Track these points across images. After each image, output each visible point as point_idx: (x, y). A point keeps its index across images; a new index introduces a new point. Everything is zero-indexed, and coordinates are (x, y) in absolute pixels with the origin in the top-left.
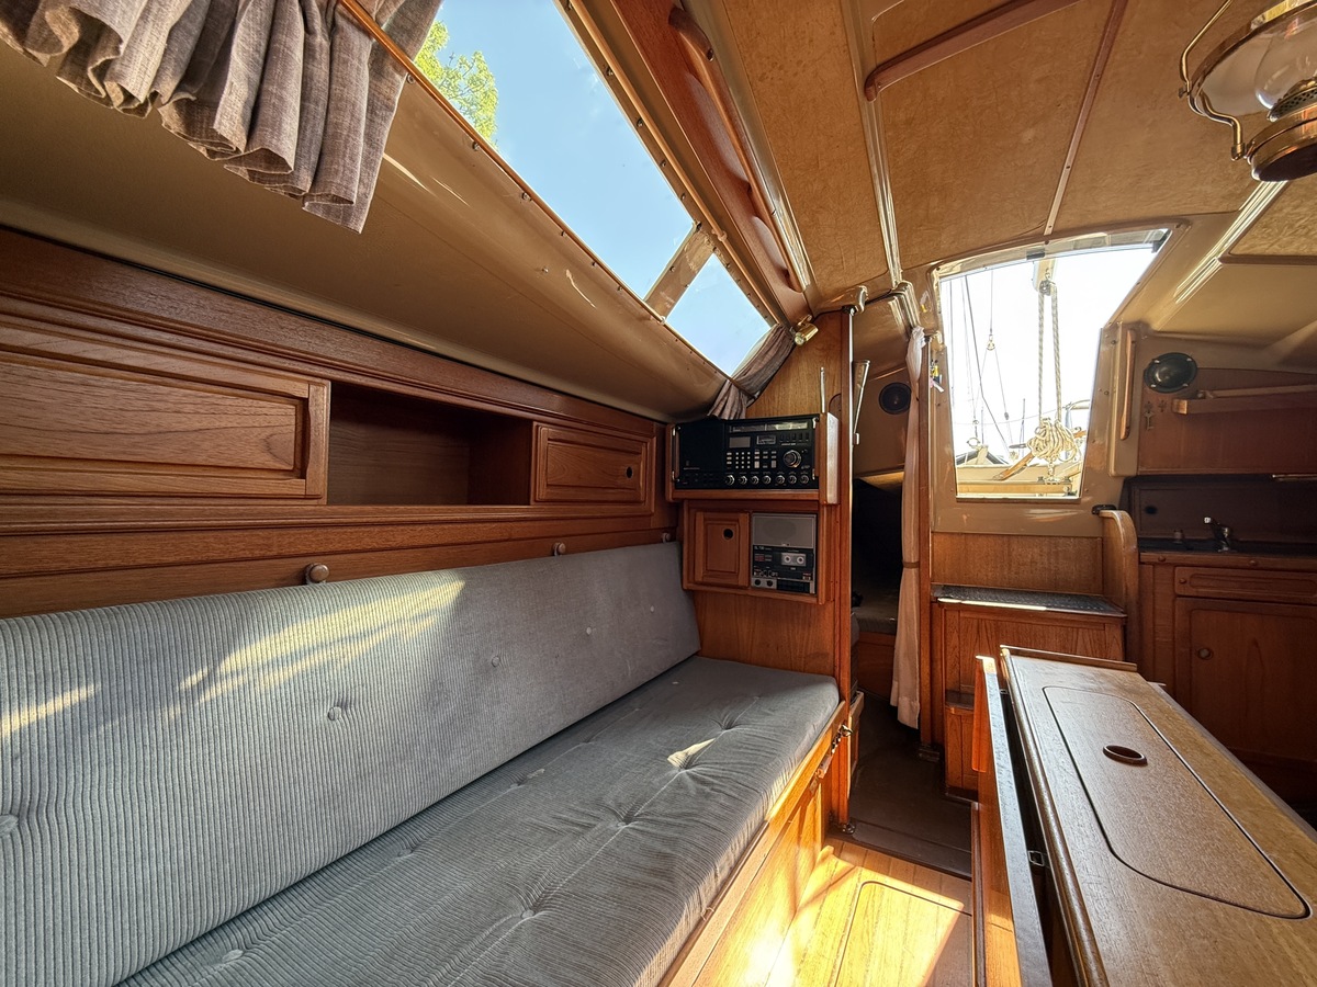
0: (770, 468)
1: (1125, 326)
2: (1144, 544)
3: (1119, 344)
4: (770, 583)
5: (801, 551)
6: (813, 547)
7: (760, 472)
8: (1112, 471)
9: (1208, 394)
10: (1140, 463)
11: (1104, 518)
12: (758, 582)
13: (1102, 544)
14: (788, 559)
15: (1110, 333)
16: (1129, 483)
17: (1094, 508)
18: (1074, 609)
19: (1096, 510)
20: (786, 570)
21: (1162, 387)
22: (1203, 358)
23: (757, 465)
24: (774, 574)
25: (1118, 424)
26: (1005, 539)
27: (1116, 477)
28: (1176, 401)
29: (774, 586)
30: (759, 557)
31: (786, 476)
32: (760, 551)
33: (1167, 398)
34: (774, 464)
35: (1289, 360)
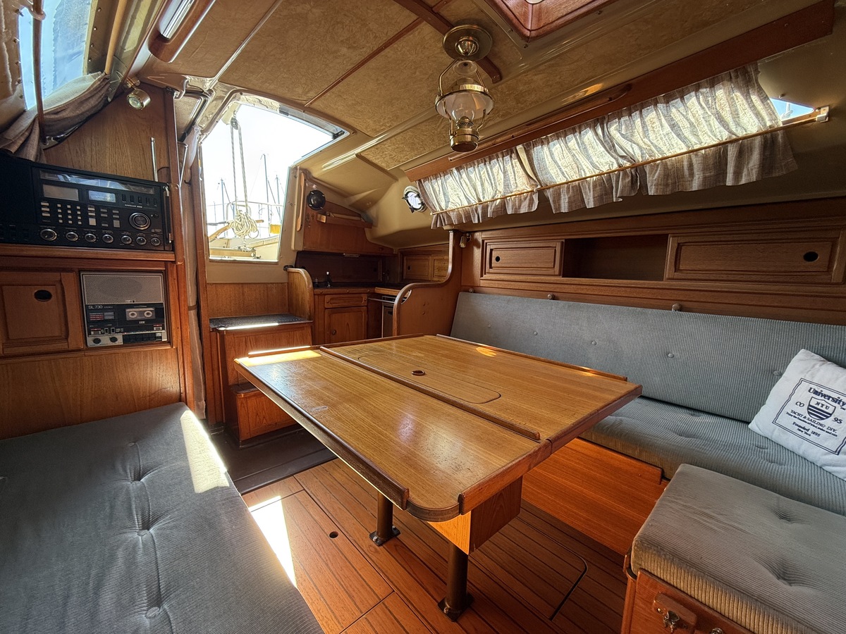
0: (111, 226)
1: (300, 169)
2: (315, 286)
3: (298, 178)
4: (114, 340)
5: (148, 305)
6: (162, 301)
7: (98, 230)
8: (293, 247)
9: (331, 214)
10: (304, 244)
11: (289, 272)
12: (97, 341)
13: (288, 287)
14: (132, 314)
15: (294, 171)
16: (300, 254)
17: (285, 267)
18: (290, 322)
19: (286, 268)
20: (135, 324)
21: (314, 207)
22: (328, 196)
23: (92, 222)
24: (118, 330)
25: (297, 223)
26: (240, 286)
27: (294, 251)
28: (319, 215)
29: (120, 341)
30: (94, 316)
31: (134, 237)
32: (96, 310)
33: (314, 212)
34: (117, 224)
35: (353, 205)
